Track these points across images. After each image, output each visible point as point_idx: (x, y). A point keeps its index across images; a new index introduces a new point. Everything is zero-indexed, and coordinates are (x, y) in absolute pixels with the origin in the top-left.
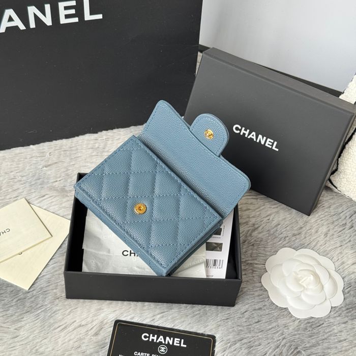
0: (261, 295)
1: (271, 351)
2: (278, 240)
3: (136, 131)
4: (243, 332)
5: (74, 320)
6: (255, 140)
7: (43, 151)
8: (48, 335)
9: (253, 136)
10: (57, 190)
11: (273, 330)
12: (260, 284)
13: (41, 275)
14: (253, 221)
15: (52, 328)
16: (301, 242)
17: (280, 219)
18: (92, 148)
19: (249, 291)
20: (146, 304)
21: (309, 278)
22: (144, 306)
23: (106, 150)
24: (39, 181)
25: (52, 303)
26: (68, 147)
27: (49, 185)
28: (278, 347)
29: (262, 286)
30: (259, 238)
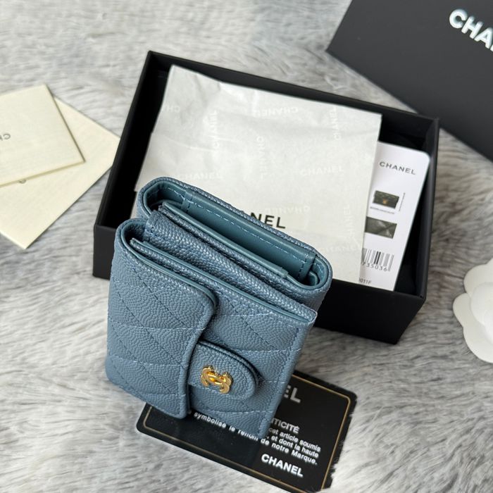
0: (450, 332)
1: (454, 436)
4: (407, 394)
6: (488, 46)
7: (93, 8)
8: (50, 335)
9: (486, 36)
10: (107, 81)
11: (462, 398)
12: (450, 312)
13: (54, 227)
14: (453, 196)
15: (58, 325)
18: (181, 20)
19: (428, 321)
23: (207, 26)
25: (66, 278)
27: (93, 70)
28: (468, 431)
29: (453, 316)
30: (460, 230)
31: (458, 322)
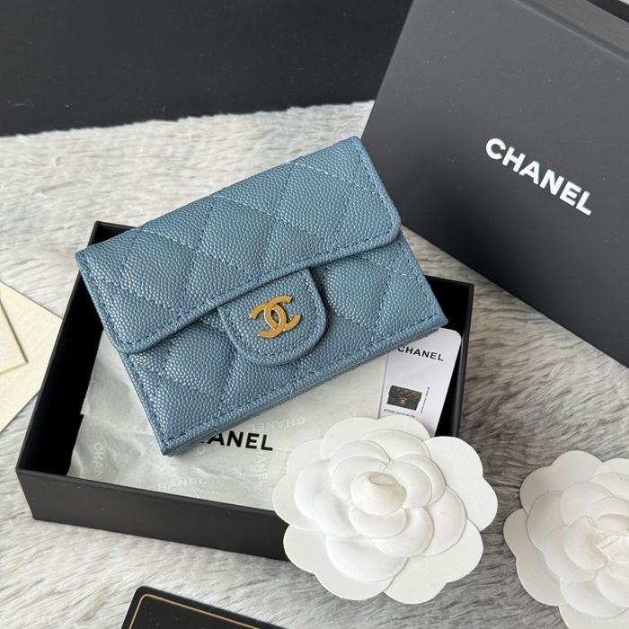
0: (498, 566)
2: (561, 430)
3: (267, 124)
5: (39, 577)
6: (536, 181)
7: (44, 151)
9: (532, 171)
10: (57, 251)
12: (500, 536)
14: (506, 375)
16: (618, 443)
17: (575, 378)
18: (159, 156)
20: (219, 554)
21: (622, 538)
22: (211, 561)
23: (191, 162)
24: (21, 225)
26: (101, 148)
27: (42, 237)
29: (503, 543)
30: (514, 420)
31: (510, 550)
